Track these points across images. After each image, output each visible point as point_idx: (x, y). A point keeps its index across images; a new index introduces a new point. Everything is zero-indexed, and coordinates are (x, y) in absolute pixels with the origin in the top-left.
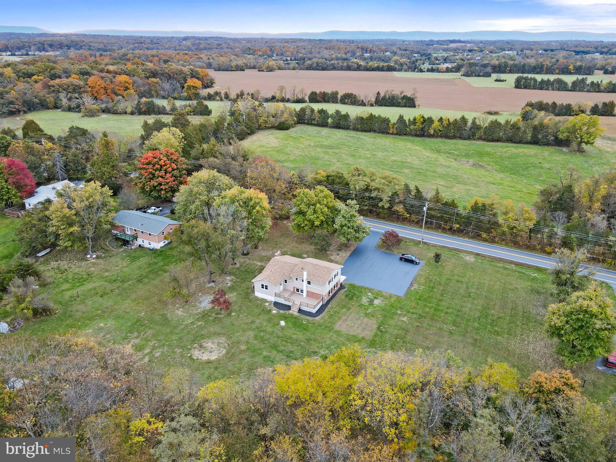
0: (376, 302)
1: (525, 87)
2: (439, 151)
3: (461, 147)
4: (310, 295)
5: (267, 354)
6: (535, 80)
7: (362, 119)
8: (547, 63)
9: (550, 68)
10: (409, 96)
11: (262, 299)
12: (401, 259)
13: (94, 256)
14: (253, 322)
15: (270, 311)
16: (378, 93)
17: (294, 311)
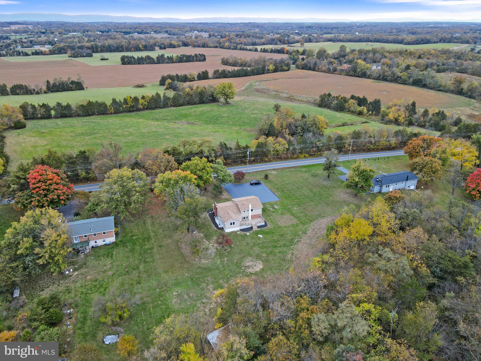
0: (276, 207)
1: (129, 63)
2: (157, 120)
3: (167, 114)
4: (253, 217)
5: (278, 251)
6: (133, 57)
7: (82, 106)
8: (124, 43)
9: (128, 47)
10: (76, 81)
11: (232, 232)
12: (252, 184)
13: (71, 270)
14: (248, 243)
15: (246, 235)
16: (48, 82)
17: (255, 228)
